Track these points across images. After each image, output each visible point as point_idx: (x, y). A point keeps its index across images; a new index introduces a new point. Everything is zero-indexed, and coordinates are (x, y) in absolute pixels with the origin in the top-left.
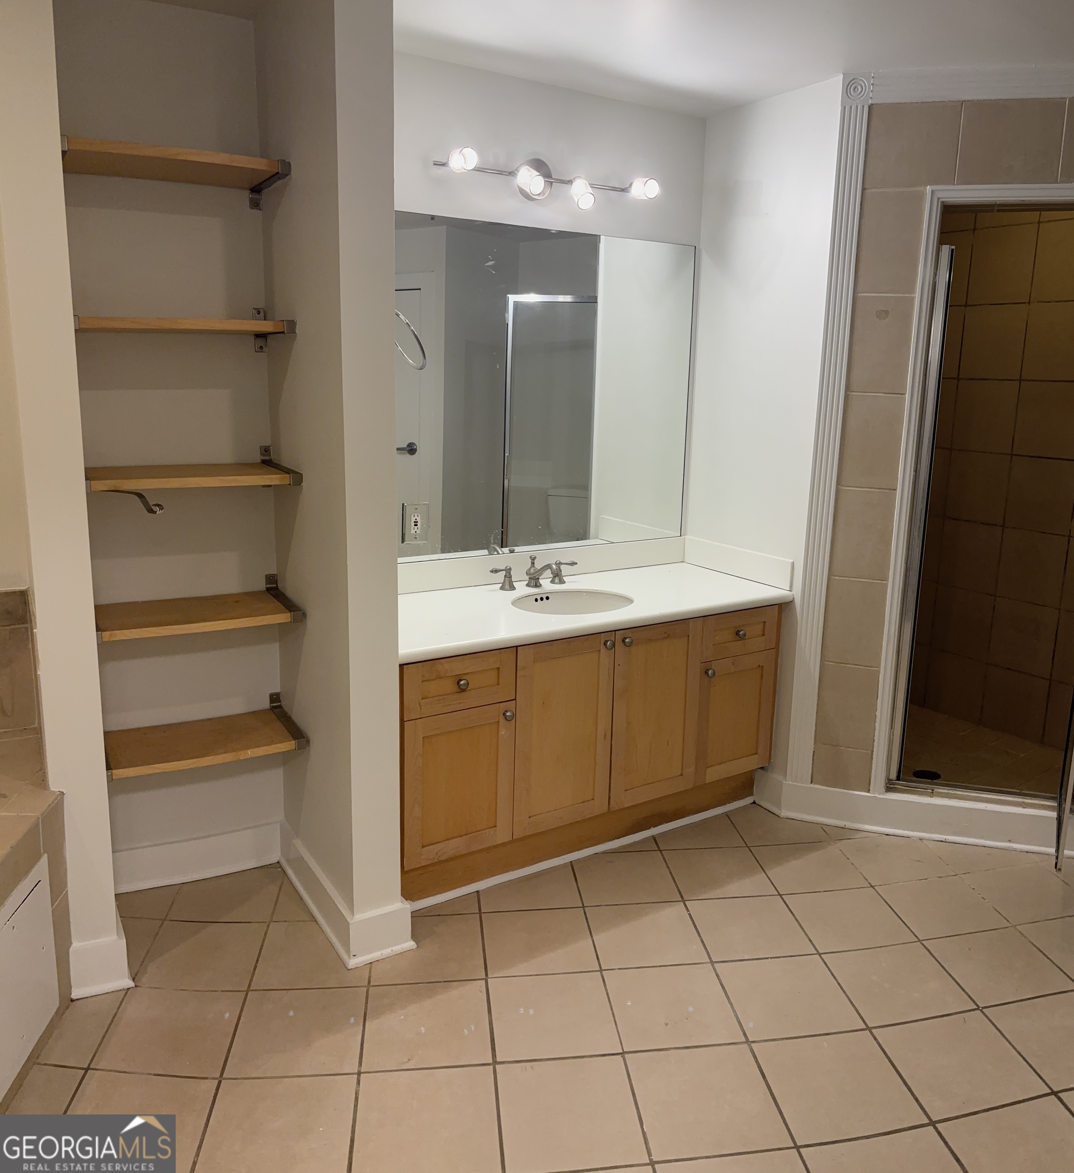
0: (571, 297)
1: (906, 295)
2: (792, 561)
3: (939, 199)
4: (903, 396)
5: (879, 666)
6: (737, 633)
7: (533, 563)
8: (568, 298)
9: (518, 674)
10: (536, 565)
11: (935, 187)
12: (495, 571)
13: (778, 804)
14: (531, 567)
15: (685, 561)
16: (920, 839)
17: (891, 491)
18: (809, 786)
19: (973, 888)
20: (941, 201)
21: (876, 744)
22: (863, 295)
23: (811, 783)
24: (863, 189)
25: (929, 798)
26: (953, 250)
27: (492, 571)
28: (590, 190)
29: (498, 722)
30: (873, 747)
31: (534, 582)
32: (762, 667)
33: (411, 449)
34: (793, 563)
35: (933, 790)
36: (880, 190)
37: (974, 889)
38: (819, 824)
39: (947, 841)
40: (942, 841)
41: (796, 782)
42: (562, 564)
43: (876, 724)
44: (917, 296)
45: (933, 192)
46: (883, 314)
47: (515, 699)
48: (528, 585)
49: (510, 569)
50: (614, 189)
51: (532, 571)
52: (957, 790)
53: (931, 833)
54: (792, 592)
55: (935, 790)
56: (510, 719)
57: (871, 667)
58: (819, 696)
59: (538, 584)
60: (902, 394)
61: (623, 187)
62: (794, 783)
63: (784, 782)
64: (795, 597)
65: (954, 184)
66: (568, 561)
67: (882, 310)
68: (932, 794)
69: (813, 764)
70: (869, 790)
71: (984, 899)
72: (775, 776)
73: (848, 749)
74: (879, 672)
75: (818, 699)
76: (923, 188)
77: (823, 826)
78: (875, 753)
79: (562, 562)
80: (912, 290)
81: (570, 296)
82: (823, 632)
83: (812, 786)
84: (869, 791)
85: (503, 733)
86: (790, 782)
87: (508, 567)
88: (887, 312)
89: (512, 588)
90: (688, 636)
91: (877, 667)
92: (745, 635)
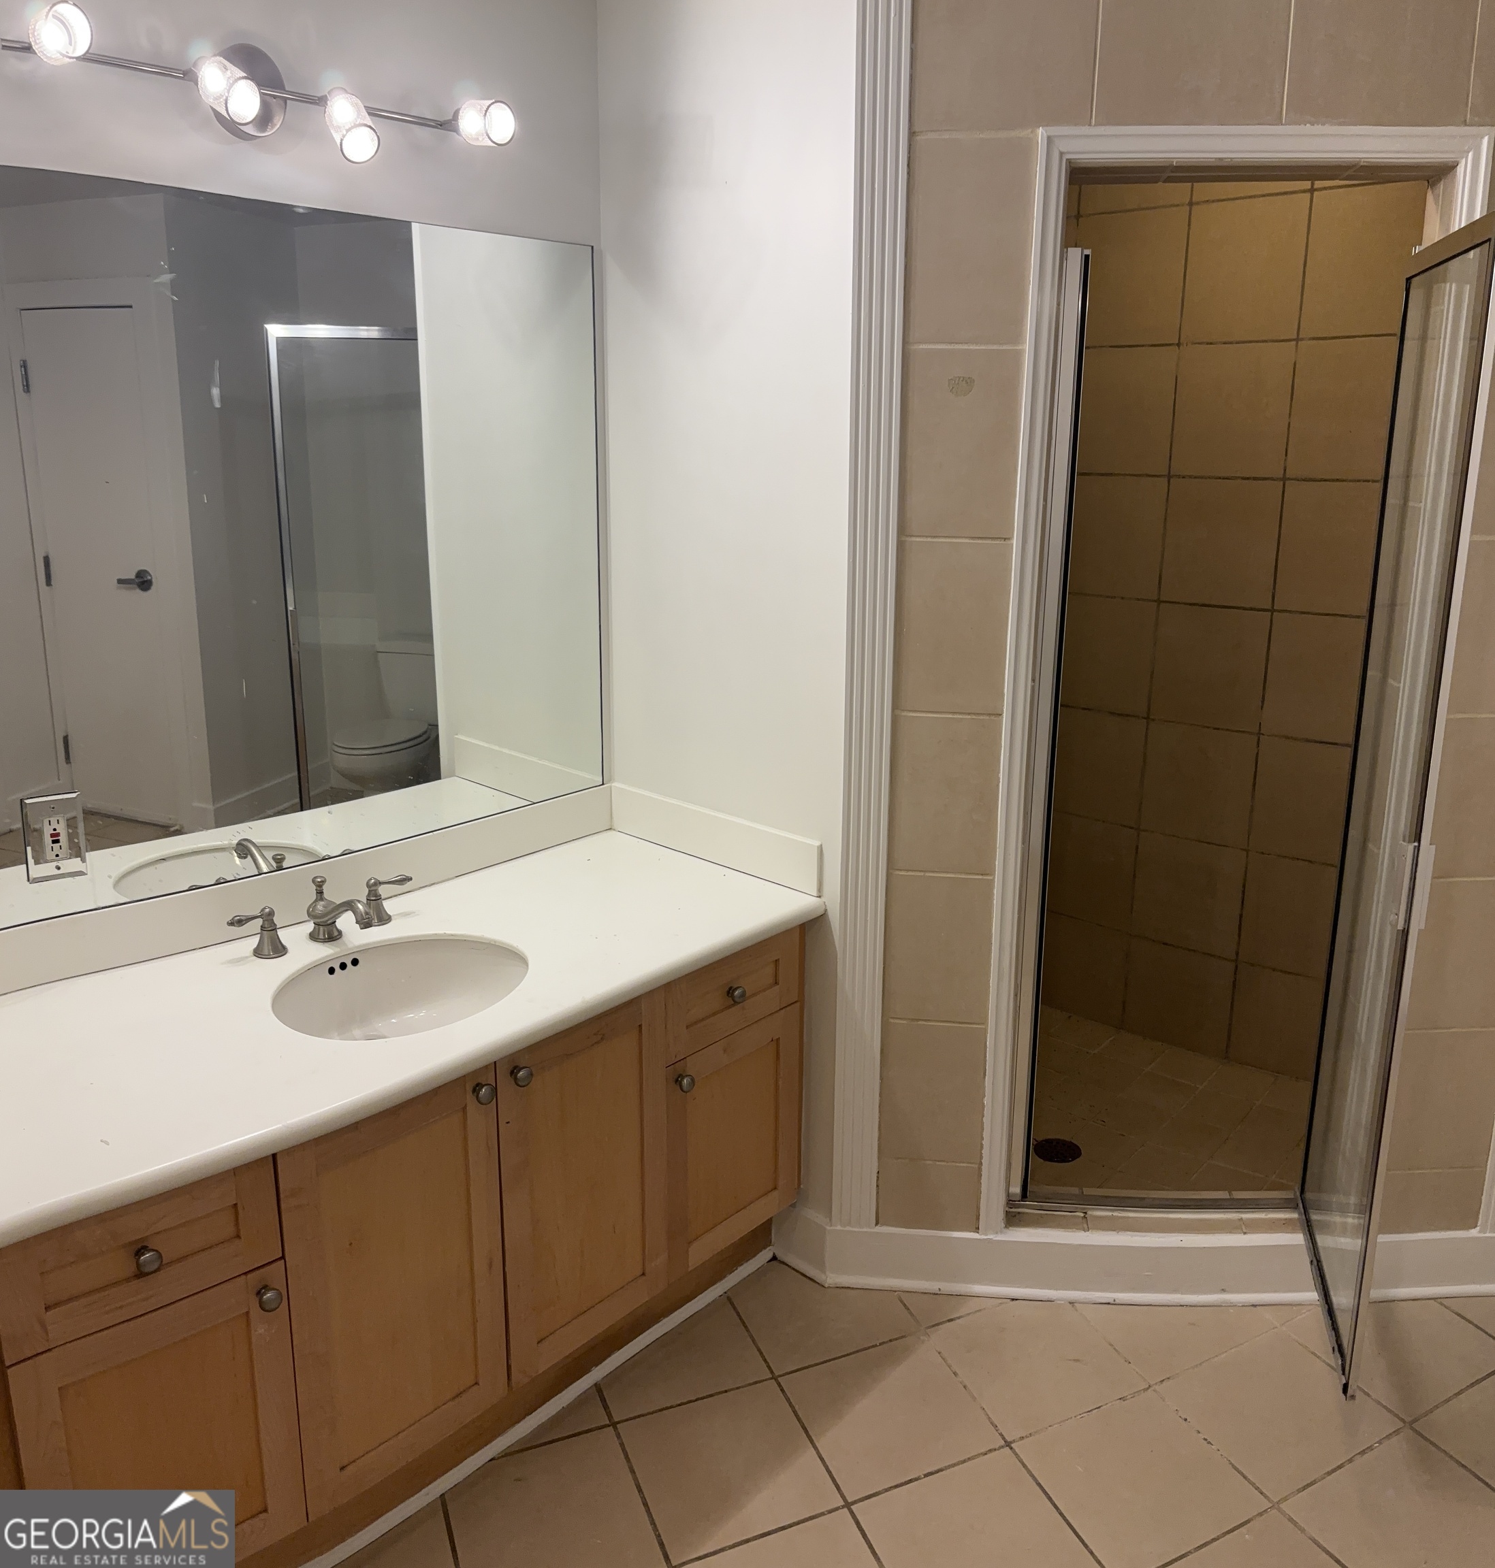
0: (378, 330)
1: (1005, 347)
2: (817, 843)
3: (1061, 154)
4: (1007, 542)
5: (984, 1021)
6: (730, 992)
7: (320, 893)
8: (371, 332)
9: (283, 1206)
10: (326, 895)
11: (1055, 130)
12: (239, 922)
13: (821, 1266)
14: (316, 901)
15: (615, 826)
16: (1070, 1303)
17: (993, 718)
18: (872, 1230)
19: (1184, 1417)
20: (1067, 159)
21: (985, 1152)
22: (921, 347)
23: (877, 1224)
24: (912, 134)
25: (1082, 1234)
26: (1087, 257)
27: (231, 924)
28: (368, 120)
29: (247, 1313)
30: (981, 1157)
31: (326, 932)
32: (778, 1040)
33: (143, 582)
34: (821, 849)
35: (1086, 1213)
36: (946, 136)
37: (1186, 1420)
38: (895, 1291)
39: (1117, 1302)
40: (1109, 1304)
41: (849, 1224)
42: (381, 883)
43: (984, 1119)
44: (1027, 347)
45: (1050, 140)
46: (963, 385)
47: (283, 1257)
48: (313, 937)
49: (272, 913)
50: (422, 122)
51: (320, 907)
52: (1127, 1211)
53: (1087, 1290)
54: (823, 899)
55: (1089, 1213)
56: (273, 1306)
57: (971, 1023)
58: (881, 1079)
59: (336, 933)
60: (1005, 539)
61: (442, 119)
62: (848, 1228)
63: (828, 1228)
64: (828, 908)
65: (1090, 125)
66: (392, 877)
67: (959, 378)
68: (1085, 1224)
69: (878, 1193)
70: (978, 1228)
71: (1209, 1443)
72: (812, 1215)
73: (938, 1163)
74: (986, 1030)
75: (881, 1084)
76: (1030, 130)
77: (901, 1297)
78: (984, 1168)
79: (381, 880)
80: (1017, 338)
81: (377, 328)
82: (884, 968)
83: (879, 1229)
84: (977, 1230)
85: (261, 1331)
86: (839, 1228)
87: (267, 910)
88: (969, 382)
89: (279, 950)
90: (640, 1026)
91: (983, 1024)
92: (743, 995)
